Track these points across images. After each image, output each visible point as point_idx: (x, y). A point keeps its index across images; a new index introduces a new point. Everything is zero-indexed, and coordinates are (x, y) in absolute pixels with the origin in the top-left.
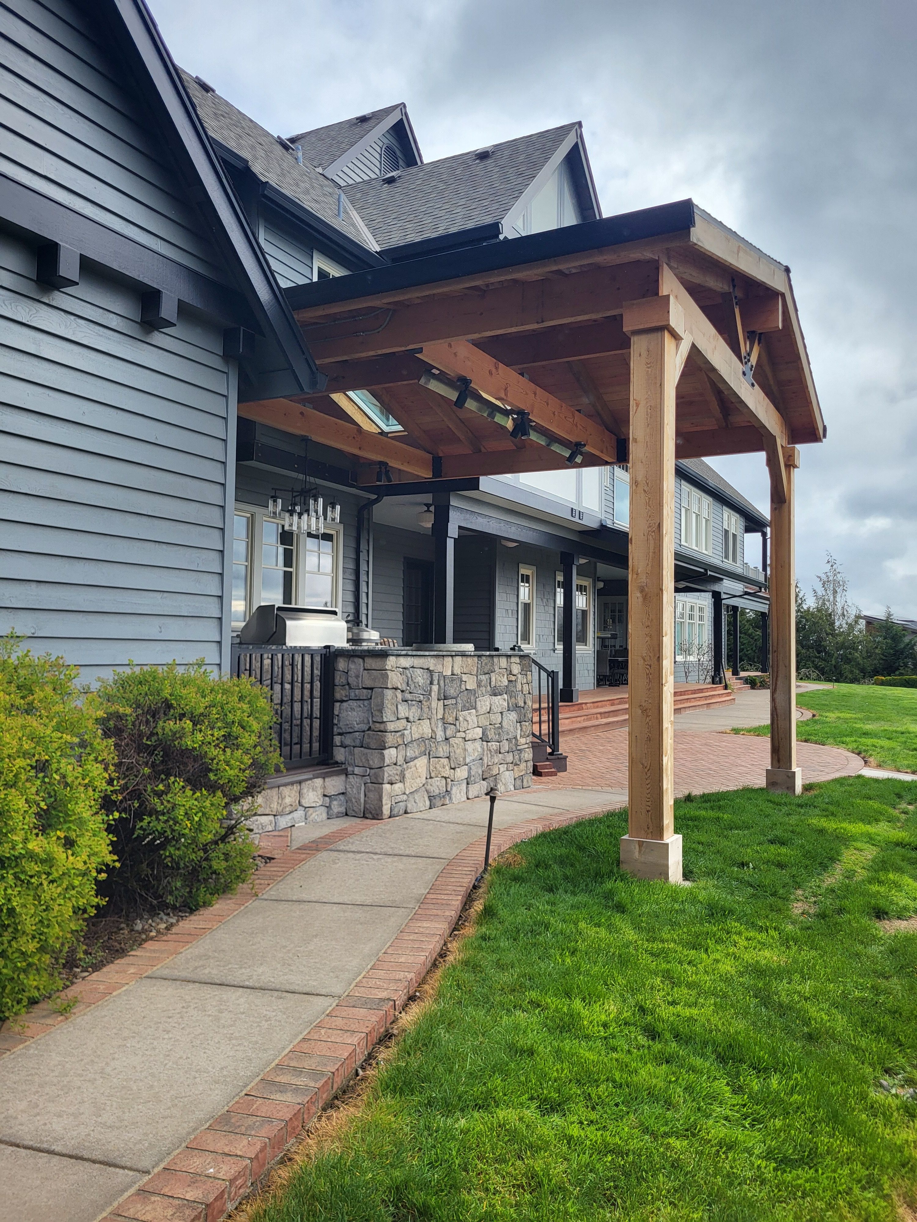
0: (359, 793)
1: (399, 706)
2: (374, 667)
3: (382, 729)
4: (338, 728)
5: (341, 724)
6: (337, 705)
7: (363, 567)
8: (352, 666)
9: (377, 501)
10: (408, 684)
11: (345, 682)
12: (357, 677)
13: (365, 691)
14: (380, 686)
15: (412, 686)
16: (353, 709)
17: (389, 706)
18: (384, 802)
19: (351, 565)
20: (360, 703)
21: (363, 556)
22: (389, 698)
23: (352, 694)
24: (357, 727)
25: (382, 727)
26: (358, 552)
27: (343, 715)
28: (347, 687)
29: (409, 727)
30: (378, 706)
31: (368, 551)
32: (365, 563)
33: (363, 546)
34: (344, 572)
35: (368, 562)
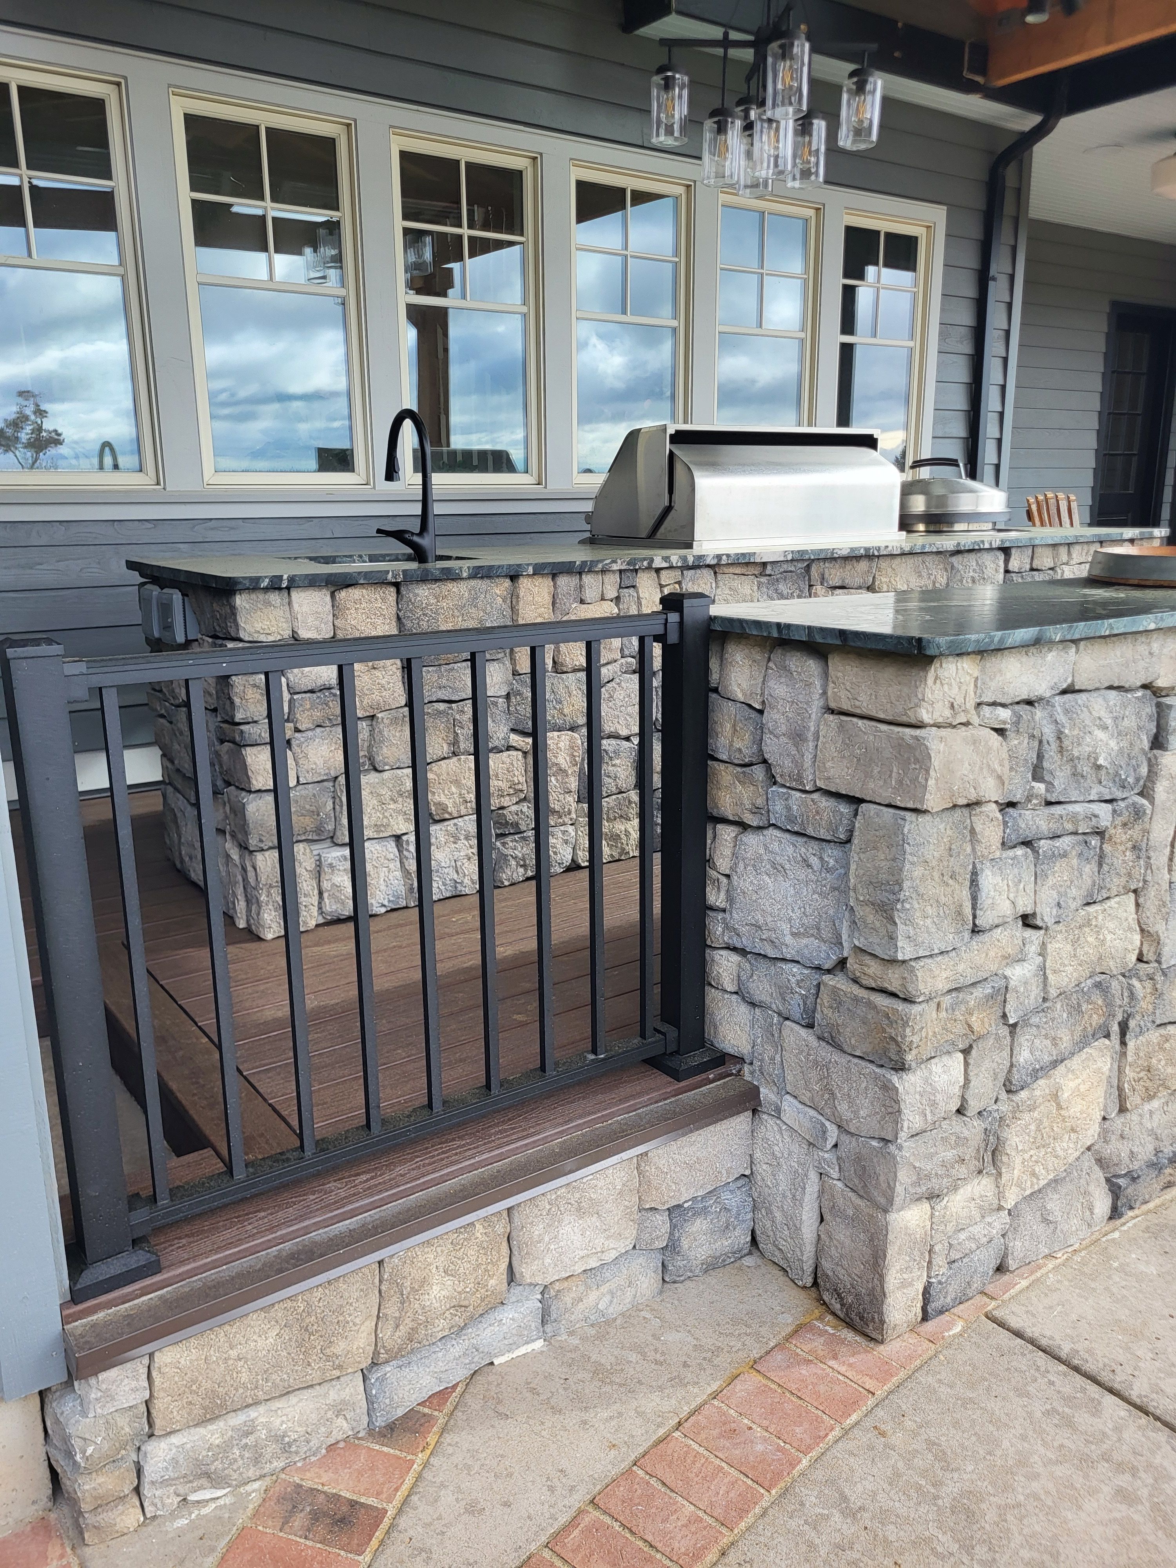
0: (797, 1201)
1: (989, 880)
2: (865, 705)
3: (894, 986)
4: (727, 927)
5: (736, 917)
6: (726, 833)
7: (995, 318)
8: (779, 689)
9: (1040, 132)
10: (1038, 773)
11: (748, 754)
12: (798, 736)
13: (825, 803)
14: (886, 795)
15: (1061, 779)
16: (778, 869)
17: (932, 889)
18: (892, 1279)
19: (966, 317)
20: (809, 850)
21: (997, 291)
22: (933, 852)
23: (778, 807)
24: (791, 946)
25: (893, 979)
26: (983, 279)
27: (745, 882)
28: (759, 772)
29: (1033, 949)
30: (875, 884)
31: (1012, 278)
32: (1003, 307)
33: (999, 266)
34: (943, 336)
35: (1010, 305)
